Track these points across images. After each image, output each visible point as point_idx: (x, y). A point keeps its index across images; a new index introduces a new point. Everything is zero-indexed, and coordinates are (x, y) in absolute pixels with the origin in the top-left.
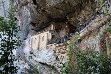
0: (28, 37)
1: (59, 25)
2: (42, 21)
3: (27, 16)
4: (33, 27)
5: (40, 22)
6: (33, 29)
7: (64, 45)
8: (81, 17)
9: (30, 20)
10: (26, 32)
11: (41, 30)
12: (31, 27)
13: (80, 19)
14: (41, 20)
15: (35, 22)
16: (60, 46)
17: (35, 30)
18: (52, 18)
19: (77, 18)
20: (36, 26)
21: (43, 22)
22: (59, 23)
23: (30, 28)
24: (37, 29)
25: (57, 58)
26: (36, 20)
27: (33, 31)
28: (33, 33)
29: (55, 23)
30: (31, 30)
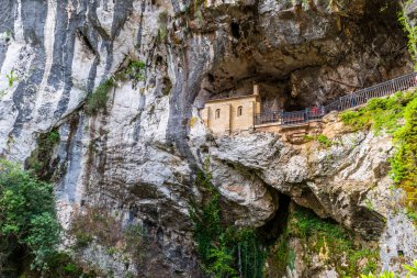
6: (206, 89)
7: (302, 128)
16: (291, 129)
25: (277, 154)
27: (205, 93)
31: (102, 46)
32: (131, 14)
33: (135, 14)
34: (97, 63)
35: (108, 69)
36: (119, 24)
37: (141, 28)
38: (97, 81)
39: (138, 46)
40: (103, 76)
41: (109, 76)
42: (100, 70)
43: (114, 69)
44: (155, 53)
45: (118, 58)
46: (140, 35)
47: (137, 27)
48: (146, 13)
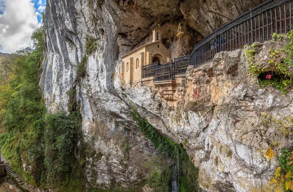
0: (120, 59)
1: (170, 30)
2: (136, 26)
3: (109, 22)
4: (123, 40)
5: (133, 28)
6: (124, 45)
8: (211, 8)
9: (115, 29)
10: (114, 51)
11: (139, 43)
12: (120, 41)
13: (210, 14)
14: (133, 24)
15: (124, 30)
17: (129, 46)
18: (152, 17)
19: (201, 11)
20: (128, 38)
21: (139, 28)
22: (169, 26)
23: (119, 44)
24: (131, 42)
26: (124, 26)
27: (125, 48)
28: (127, 51)
29: (161, 25)
30: (121, 48)
31: (76, 40)
32: (77, 14)
33: (78, 12)
34: (77, 51)
35: (82, 51)
36: (75, 23)
37: (85, 18)
38: (80, 61)
39: (88, 30)
40: (81, 56)
41: (83, 54)
42: (79, 53)
43: (84, 50)
44: (98, 28)
45: (84, 42)
46: (86, 23)
47: (83, 19)
48: (83, 7)
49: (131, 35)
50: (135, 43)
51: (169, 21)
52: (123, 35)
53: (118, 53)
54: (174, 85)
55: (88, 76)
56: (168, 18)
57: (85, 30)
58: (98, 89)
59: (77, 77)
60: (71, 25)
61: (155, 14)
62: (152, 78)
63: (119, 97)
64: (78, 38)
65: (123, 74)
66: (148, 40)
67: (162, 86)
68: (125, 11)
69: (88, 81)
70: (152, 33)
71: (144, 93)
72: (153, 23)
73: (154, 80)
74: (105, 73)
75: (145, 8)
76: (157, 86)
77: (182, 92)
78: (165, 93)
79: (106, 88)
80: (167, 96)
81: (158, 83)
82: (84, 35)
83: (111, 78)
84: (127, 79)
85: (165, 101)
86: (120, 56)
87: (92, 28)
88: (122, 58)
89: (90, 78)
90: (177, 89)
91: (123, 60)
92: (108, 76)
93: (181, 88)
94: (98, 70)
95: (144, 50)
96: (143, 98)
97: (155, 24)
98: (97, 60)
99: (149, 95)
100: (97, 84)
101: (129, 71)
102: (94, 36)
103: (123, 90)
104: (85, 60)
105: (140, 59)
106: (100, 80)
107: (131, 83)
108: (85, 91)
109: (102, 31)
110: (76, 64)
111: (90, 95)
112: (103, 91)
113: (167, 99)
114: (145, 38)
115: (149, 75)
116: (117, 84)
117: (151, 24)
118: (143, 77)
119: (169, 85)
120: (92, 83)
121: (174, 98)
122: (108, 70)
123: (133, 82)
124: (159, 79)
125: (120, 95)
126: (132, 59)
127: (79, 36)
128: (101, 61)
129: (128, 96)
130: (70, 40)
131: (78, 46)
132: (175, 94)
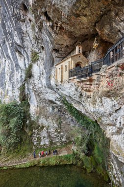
0: (54, 66)
1: (88, 45)
2: (65, 45)
3: (47, 42)
4: (56, 54)
5: (63, 46)
6: (57, 57)
9: (51, 46)
10: (51, 61)
12: (55, 55)
14: (63, 43)
15: (57, 47)
17: (60, 57)
20: (60, 52)
21: (67, 46)
22: (87, 42)
23: (54, 57)
24: (62, 55)
26: (57, 44)
27: (58, 59)
28: (59, 61)
30: (55, 59)
31: (23, 52)
32: (23, 33)
34: (25, 60)
35: (28, 60)
36: (22, 40)
37: (30, 37)
38: (27, 67)
39: (33, 46)
40: (28, 64)
41: (30, 63)
43: (30, 59)
44: (40, 46)
45: (30, 54)
46: (31, 41)
47: (28, 38)
48: (28, 29)
49: (61, 50)
50: (65, 56)
51: (87, 39)
52: (57, 51)
53: (53, 62)
54: (91, 81)
55: (33, 77)
56: (87, 37)
57: (30, 46)
58: (41, 86)
59: (26, 78)
60: (19, 41)
61: (77, 35)
62: (75, 77)
63: (54, 90)
64: (25, 50)
65: (56, 76)
66: (73, 53)
67: (82, 81)
68: (57, 34)
69: (34, 80)
70: (75, 49)
71: (70, 87)
72: (77, 41)
73: (77, 78)
74: (45, 75)
75: (71, 32)
76: (79, 82)
77: (97, 85)
78: (84, 86)
79: (46, 85)
80: (86, 88)
81: (79, 80)
82: (29, 49)
83: (49, 78)
84: (59, 79)
85: (85, 92)
86: (55, 64)
87: (35, 45)
88: (56, 65)
89: (34, 79)
90: (93, 83)
91: (57, 67)
92: (46, 77)
93: (96, 82)
94: (40, 73)
95: (70, 60)
96: (70, 91)
97: (78, 42)
98: (39, 67)
99: (73, 88)
100: (40, 82)
101: (61, 74)
102: (37, 50)
103: (57, 85)
104: (31, 66)
105: (68, 65)
106: (42, 80)
107: (62, 81)
108: (31, 87)
109: (43, 47)
110: (24, 69)
111: (35, 90)
112: (44, 87)
113: (86, 91)
114: (71, 52)
115: (74, 76)
116: (53, 82)
117: (75, 43)
118: (69, 77)
119: (87, 81)
120: (36, 81)
121: (91, 90)
122: (47, 74)
123: (63, 80)
124: (80, 77)
125: (55, 89)
126: (62, 66)
127: (26, 49)
128: (42, 67)
129: (60, 89)
130: (19, 51)
131: (26, 57)
132: (92, 87)
